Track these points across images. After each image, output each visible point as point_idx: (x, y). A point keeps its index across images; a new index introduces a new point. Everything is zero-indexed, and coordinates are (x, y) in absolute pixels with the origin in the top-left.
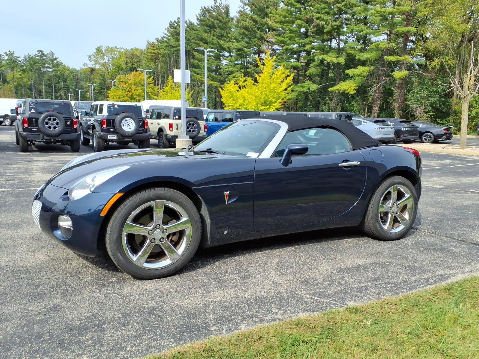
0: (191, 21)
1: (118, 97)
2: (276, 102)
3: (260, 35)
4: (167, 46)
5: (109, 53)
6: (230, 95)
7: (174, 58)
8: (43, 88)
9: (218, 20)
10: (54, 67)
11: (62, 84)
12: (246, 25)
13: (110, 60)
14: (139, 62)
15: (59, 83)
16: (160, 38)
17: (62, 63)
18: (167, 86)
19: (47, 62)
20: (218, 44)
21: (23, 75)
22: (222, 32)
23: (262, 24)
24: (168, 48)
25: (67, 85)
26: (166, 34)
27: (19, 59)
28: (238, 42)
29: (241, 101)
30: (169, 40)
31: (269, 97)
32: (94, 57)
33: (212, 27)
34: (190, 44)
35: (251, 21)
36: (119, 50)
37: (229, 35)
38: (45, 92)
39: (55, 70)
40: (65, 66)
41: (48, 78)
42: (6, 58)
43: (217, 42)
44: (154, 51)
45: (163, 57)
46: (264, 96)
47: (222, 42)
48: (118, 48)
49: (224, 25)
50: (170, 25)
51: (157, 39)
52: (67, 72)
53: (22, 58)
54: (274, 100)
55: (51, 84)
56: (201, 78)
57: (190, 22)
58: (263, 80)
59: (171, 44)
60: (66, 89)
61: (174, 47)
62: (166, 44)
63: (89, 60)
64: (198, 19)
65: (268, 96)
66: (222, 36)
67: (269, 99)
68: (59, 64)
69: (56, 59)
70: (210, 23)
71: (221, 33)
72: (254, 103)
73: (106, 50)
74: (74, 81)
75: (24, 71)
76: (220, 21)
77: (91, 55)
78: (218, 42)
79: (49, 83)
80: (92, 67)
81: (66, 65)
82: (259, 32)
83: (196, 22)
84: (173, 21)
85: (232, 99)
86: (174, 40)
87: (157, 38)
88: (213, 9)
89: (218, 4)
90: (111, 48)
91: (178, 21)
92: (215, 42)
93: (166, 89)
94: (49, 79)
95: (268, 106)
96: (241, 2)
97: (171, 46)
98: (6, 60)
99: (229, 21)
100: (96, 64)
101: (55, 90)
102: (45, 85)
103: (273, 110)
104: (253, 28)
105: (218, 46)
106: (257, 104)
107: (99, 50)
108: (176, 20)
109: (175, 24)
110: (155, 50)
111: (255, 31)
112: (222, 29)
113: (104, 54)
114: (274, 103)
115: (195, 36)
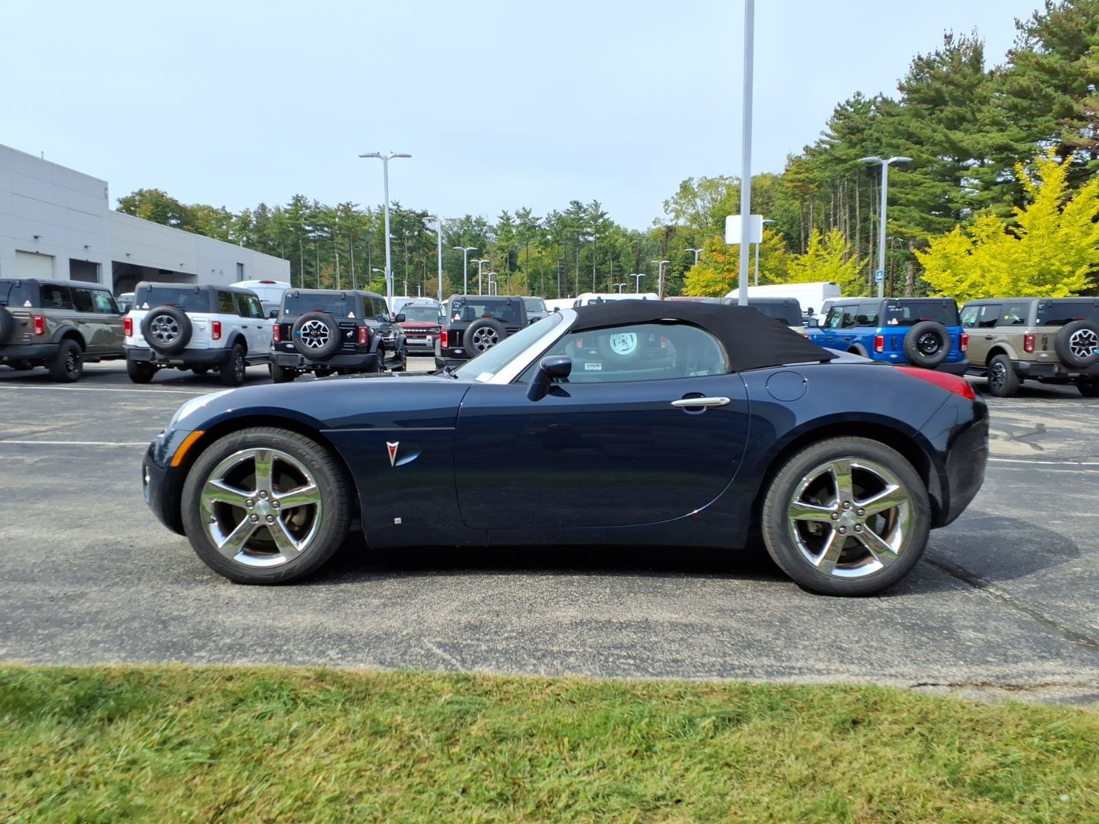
0: (885, 96)
1: (704, 284)
2: (1072, 273)
3: (1062, 104)
4: (826, 162)
5: (706, 190)
6: (943, 262)
7: (844, 188)
8: (576, 274)
9: (951, 83)
10: (597, 231)
11: (611, 265)
12: (1021, 86)
13: (708, 205)
14: (767, 203)
15: (604, 262)
16: (813, 146)
17: (613, 223)
18: (806, 252)
19: (588, 224)
20: (947, 142)
21: (544, 253)
22: (962, 110)
23: (1071, 75)
24: (832, 166)
25: (619, 266)
26: (827, 135)
27: (539, 222)
28: (1002, 130)
29: (974, 276)
30: (832, 146)
31: (1053, 261)
32: (676, 203)
33: (937, 101)
34: (881, 150)
35: (1037, 73)
36: (727, 182)
37: (979, 116)
38: (579, 282)
39: (598, 238)
40: (618, 227)
41: (585, 254)
42: (518, 222)
43: (943, 138)
44: (799, 176)
45: (819, 187)
46: (1037, 259)
47: (957, 136)
48: (727, 179)
49: (967, 93)
50: (836, 111)
51: (807, 149)
52: (622, 240)
53: (544, 219)
54: (1067, 269)
55: (591, 267)
56: (901, 227)
57: (883, 99)
58: (1034, 218)
59: (837, 155)
60: (618, 274)
61: (845, 161)
62: (824, 157)
63: (666, 210)
64: (901, 88)
65: (1051, 258)
66: (962, 119)
67: (1053, 268)
68: (607, 225)
69: (602, 215)
70: (932, 93)
71: (958, 114)
72: (1005, 280)
73: (700, 185)
74: (633, 257)
75: (546, 244)
76: (957, 86)
77: (669, 199)
78: (946, 136)
79: (588, 264)
80: (670, 224)
81: (622, 226)
82: (1059, 97)
83: (897, 96)
84: (843, 103)
85: (949, 271)
86: (846, 145)
87: (807, 147)
88: (942, 58)
89: (956, 44)
90: (711, 181)
91: (856, 101)
92: (939, 137)
93: (804, 259)
94: (587, 257)
95: (1049, 287)
96: (1018, 28)
97: (837, 158)
98: (517, 227)
99: (980, 81)
100: (677, 217)
101: (597, 277)
102: (580, 269)
103: (1063, 294)
104: (1042, 90)
105: (946, 145)
106: (1015, 281)
107: (685, 188)
108: (852, 100)
109: (849, 108)
110: (800, 173)
111: (1047, 97)
112: (960, 103)
113: (695, 195)
114: (1068, 277)
115: (892, 130)
